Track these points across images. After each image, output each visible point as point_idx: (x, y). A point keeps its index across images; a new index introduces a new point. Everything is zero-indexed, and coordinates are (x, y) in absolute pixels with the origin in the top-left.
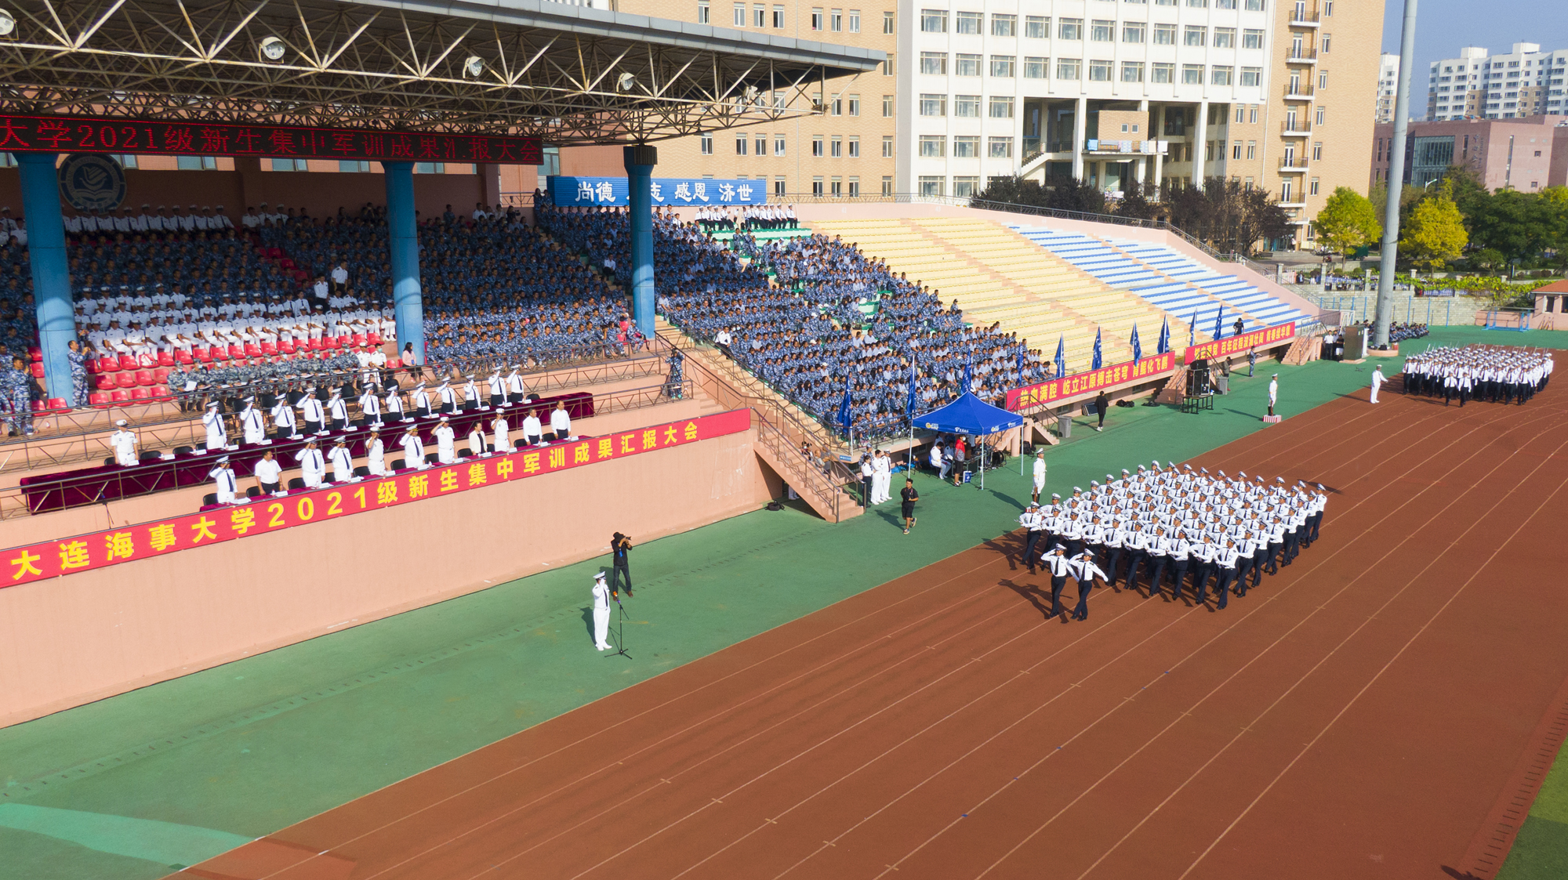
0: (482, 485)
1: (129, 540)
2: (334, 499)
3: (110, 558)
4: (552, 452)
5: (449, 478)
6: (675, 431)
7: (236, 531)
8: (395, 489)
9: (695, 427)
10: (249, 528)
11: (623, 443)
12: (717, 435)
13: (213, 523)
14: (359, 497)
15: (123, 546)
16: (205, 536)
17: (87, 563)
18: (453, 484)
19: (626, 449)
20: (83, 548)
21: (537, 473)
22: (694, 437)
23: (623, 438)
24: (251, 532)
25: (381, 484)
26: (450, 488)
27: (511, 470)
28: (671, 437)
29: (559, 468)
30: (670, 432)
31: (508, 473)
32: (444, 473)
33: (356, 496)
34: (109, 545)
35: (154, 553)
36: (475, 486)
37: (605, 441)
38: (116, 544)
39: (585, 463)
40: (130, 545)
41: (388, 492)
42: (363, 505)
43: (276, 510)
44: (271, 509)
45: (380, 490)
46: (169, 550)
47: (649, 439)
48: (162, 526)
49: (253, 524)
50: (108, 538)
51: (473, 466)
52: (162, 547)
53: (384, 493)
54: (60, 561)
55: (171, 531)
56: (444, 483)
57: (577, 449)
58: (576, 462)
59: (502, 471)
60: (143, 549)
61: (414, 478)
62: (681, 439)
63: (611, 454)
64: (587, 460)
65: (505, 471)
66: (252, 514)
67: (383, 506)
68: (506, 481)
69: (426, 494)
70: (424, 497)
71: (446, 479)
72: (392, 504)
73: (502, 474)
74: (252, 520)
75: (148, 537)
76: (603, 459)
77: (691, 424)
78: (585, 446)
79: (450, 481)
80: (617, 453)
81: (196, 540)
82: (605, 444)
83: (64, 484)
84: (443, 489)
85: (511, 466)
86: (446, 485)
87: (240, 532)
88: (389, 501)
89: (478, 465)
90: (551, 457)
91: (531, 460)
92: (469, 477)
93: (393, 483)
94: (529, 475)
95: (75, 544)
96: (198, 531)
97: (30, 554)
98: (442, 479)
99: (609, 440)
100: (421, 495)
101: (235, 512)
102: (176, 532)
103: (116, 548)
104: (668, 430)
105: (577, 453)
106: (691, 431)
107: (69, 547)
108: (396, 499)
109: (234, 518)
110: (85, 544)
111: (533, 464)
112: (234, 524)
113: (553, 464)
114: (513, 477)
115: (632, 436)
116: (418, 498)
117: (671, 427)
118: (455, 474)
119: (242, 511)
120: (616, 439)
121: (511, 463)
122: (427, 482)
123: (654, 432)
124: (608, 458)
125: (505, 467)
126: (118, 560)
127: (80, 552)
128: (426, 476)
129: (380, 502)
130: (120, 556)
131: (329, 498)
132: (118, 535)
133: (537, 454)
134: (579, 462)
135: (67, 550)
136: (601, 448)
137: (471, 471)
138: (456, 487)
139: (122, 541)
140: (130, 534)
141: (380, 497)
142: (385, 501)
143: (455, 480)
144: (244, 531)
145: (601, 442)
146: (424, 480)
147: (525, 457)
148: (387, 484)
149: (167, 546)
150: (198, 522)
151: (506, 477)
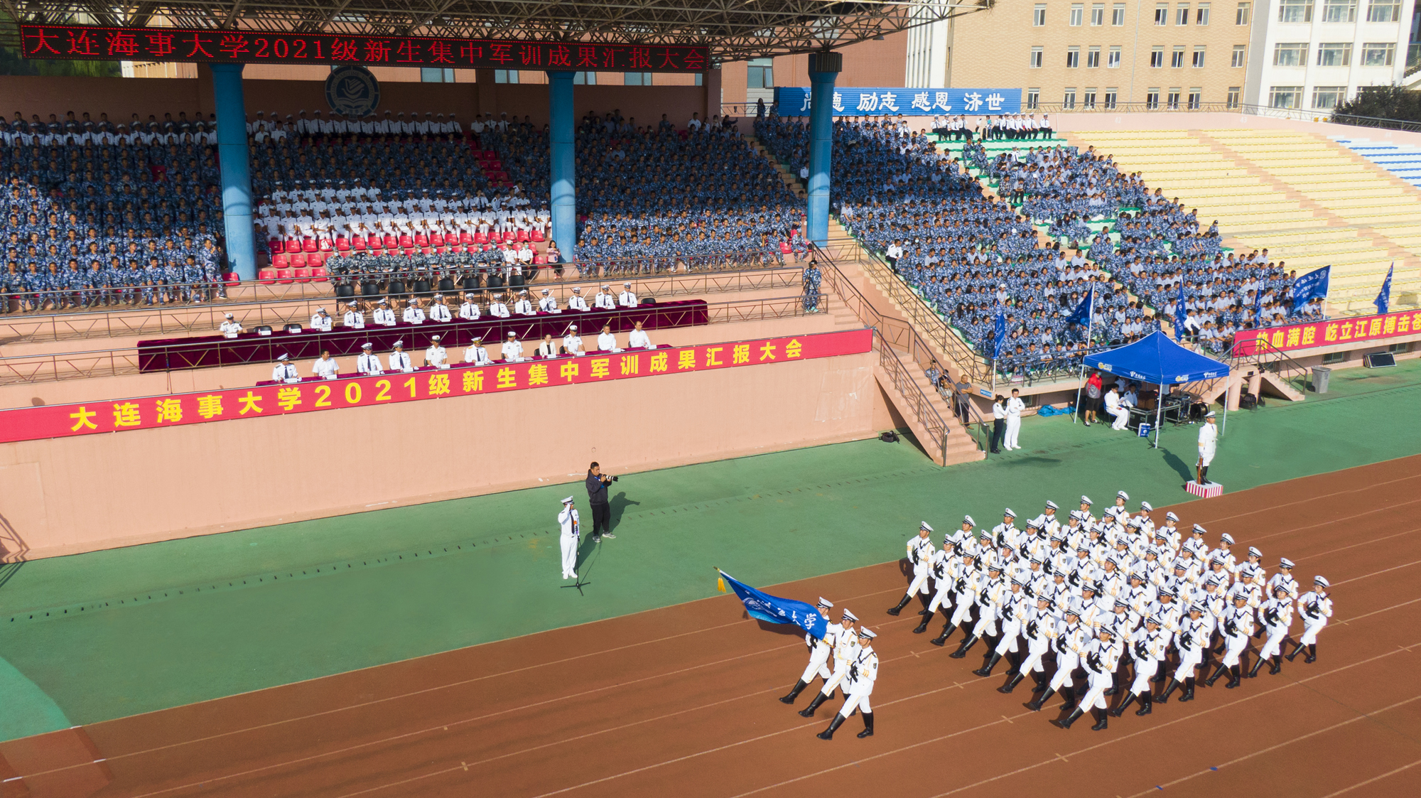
1: (178, 406)
2: (383, 386)
3: (160, 420)
5: (507, 376)
7: (282, 407)
8: (447, 382)
9: (800, 345)
10: (295, 406)
11: (708, 355)
12: (829, 355)
13: (259, 398)
14: (409, 387)
15: (172, 412)
16: (251, 409)
17: (138, 423)
18: (511, 382)
19: (712, 361)
20: (135, 409)
22: (798, 355)
23: (709, 350)
24: (297, 409)
28: (768, 353)
29: (631, 376)
30: (768, 349)
31: (573, 376)
34: (159, 409)
35: (202, 420)
37: (687, 352)
38: (166, 409)
40: (179, 411)
41: (440, 384)
42: (413, 394)
43: (323, 392)
44: (318, 390)
45: (432, 381)
46: (216, 418)
47: (741, 354)
48: (210, 397)
49: (300, 402)
50: (159, 402)
51: (533, 366)
52: (209, 415)
53: (436, 385)
54: (114, 419)
55: (219, 402)
56: (500, 380)
58: (651, 370)
59: (566, 374)
60: (191, 415)
61: (468, 373)
64: (665, 369)
65: (570, 374)
66: (299, 394)
69: (481, 389)
71: (503, 377)
73: (566, 377)
74: (299, 399)
75: (197, 405)
76: (684, 370)
77: (794, 341)
78: (663, 356)
79: (507, 379)
81: (243, 412)
82: (687, 355)
83: (169, 349)
85: (577, 369)
86: (504, 383)
87: (286, 409)
88: (441, 393)
90: (623, 364)
91: (599, 365)
92: (529, 376)
94: (596, 379)
95: (128, 405)
96: (244, 404)
97: (87, 410)
98: (499, 376)
99: (693, 352)
102: (223, 403)
103: (166, 412)
105: (653, 362)
106: (794, 349)
107: (122, 407)
108: (448, 391)
109: (280, 396)
110: (137, 406)
111: (601, 370)
112: (281, 400)
113: (625, 371)
115: (721, 349)
118: (513, 372)
120: (700, 352)
121: (576, 366)
122: (482, 378)
123: (747, 347)
125: (570, 370)
126: (167, 423)
127: (132, 413)
129: (431, 393)
130: (169, 420)
131: (378, 385)
132: (168, 401)
135: (121, 410)
136: (681, 358)
137: (531, 371)
138: (515, 385)
139: (172, 406)
140: (179, 401)
141: (431, 388)
142: (437, 392)
143: (513, 379)
144: (290, 408)
145: (682, 353)
146: (481, 375)
147: (593, 362)
149: (215, 415)
150: (245, 396)
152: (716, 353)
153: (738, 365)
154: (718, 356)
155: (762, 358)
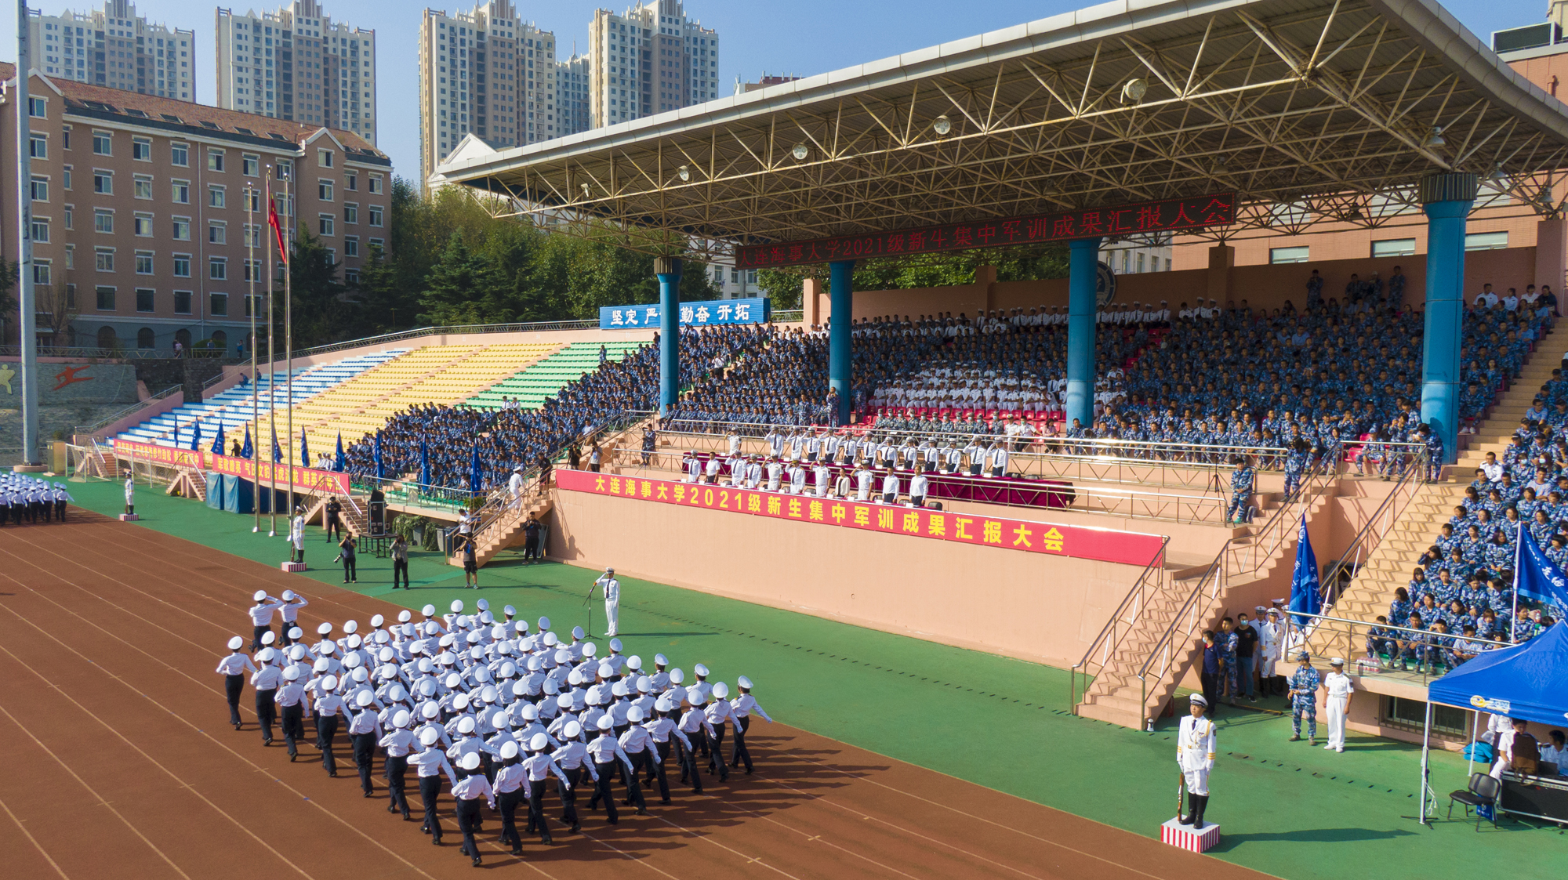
0: (817, 522)
2: (724, 496)
6: (1029, 534)
9: (1062, 537)
11: (958, 525)
12: (1098, 559)
14: (738, 500)
18: (797, 513)
19: (961, 534)
21: (864, 527)
22: (1060, 549)
23: (959, 520)
25: (751, 495)
26: (795, 515)
27: (843, 516)
28: (1023, 539)
29: (887, 531)
30: (1023, 533)
31: (841, 518)
33: (736, 498)
36: (813, 521)
37: (936, 517)
39: (914, 534)
41: (755, 503)
43: (694, 492)
45: (750, 499)
56: (791, 509)
57: (906, 516)
58: (905, 530)
59: (836, 515)
61: (772, 498)
62: (1040, 547)
63: (943, 535)
64: (916, 531)
65: (838, 516)
67: (749, 513)
68: (837, 525)
70: (777, 517)
71: (793, 506)
72: (755, 514)
73: (836, 518)
76: (933, 536)
77: (1053, 532)
78: (915, 516)
79: (796, 509)
80: (951, 536)
82: (937, 520)
84: (790, 515)
85: (844, 513)
86: (793, 513)
90: (880, 516)
91: (861, 513)
92: (810, 510)
93: (758, 497)
94: (858, 526)
98: (790, 505)
99: (942, 517)
100: (776, 513)
104: (1018, 529)
105: (906, 521)
106: (1054, 541)
111: (863, 518)
113: (882, 524)
114: (843, 523)
115: (970, 523)
116: (773, 516)
117: (1023, 528)
118: (799, 504)
120: (949, 519)
122: (780, 504)
123: (998, 527)
124: (940, 537)
125: (838, 511)
131: (721, 494)
134: (908, 530)
136: (932, 523)
137: (811, 506)
138: (800, 516)
141: (750, 504)
143: (799, 510)
145: (932, 516)
146: (778, 501)
148: (754, 496)
151: (838, 521)
152: (966, 524)
153: (988, 544)
154: (968, 529)
155: (1016, 543)
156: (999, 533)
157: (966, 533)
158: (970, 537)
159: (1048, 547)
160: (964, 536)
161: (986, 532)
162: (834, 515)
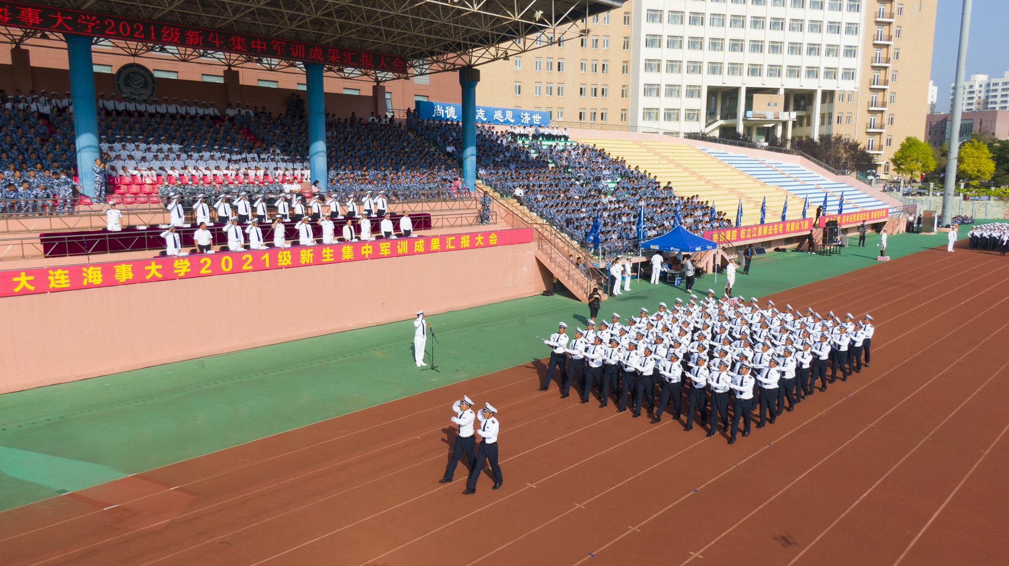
0: (350, 260)
1: (99, 272)
2: (247, 259)
3: (85, 283)
4: (399, 243)
5: (328, 253)
6: (483, 238)
7: (177, 273)
8: (290, 257)
9: (496, 237)
10: (186, 273)
11: (447, 242)
12: (511, 244)
13: (160, 267)
14: (265, 260)
15: (95, 276)
16: (154, 275)
17: (68, 285)
18: (330, 257)
20: (65, 274)
21: (388, 256)
22: (495, 243)
23: (447, 238)
24: (187, 276)
25: (280, 252)
26: (328, 260)
27: (371, 252)
28: (480, 241)
29: (404, 255)
30: (479, 238)
31: (369, 254)
32: (324, 249)
33: (263, 258)
34: (84, 275)
35: (117, 283)
36: (346, 261)
37: (435, 239)
38: (90, 274)
39: (421, 253)
40: (100, 276)
41: (285, 259)
42: (267, 265)
43: (206, 262)
44: (202, 261)
45: (280, 256)
46: (128, 282)
47: (465, 241)
48: (123, 265)
49: (189, 270)
50: (84, 269)
51: (345, 247)
52: (123, 280)
53: (283, 258)
54: (49, 282)
55: (130, 269)
56: (324, 256)
57: (416, 243)
58: (415, 251)
59: (365, 252)
60: (109, 280)
61: (304, 251)
62: (487, 244)
63: (439, 249)
64: (423, 251)
65: (367, 252)
66: (188, 264)
67: (281, 268)
68: (367, 259)
69: (311, 262)
70: (310, 265)
71: (326, 254)
72: (288, 267)
73: (365, 254)
74: (189, 267)
75: (114, 271)
76: (434, 252)
77: (493, 234)
79: (328, 255)
80: (443, 249)
81: (148, 277)
82: (435, 241)
83: (68, 238)
84: (323, 260)
85: (371, 249)
86: (326, 258)
87: (180, 275)
88: (286, 264)
89: (348, 246)
90: (398, 247)
91: (384, 247)
92: (342, 254)
93: (289, 252)
94: (383, 257)
95: (60, 271)
96: (149, 271)
97: (27, 275)
98: (323, 253)
99: (438, 239)
100: (308, 262)
101: (177, 261)
102: (133, 270)
103: (90, 277)
104: (478, 236)
105: (416, 246)
106: (493, 239)
107: (55, 273)
108: (290, 263)
109: (175, 265)
110: (67, 272)
111: (386, 250)
112: (176, 269)
113: (400, 251)
114: (372, 257)
115: (454, 238)
116: (306, 265)
117: (480, 235)
118: (332, 251)
119: (181, 260)
120: (443, 239)
121: (371, 247)
122: (312, 254)
123: (468, 236)
124: (437, 251)
125: (367, 250)
126: (90, 286)
127: (63, 277)
128: (312, 250)
129: (279, 264)
130: (92, 283)
131: (244, 258)
132: (91, 268)
133: (389, 244)
134: (417, 251)
135: (54, 275)
136: (432, 244)
137: (343, 250)
138: (333, 259)
139: (94, 273)
140: (100, 268)
141: (279, 261)
142: (283, 264)
143: (332, 255)
144: (182, 274)
145: (432, 239)
146: (311, 253)
147: (381, 244)
148: (285, 253)
149: (127, 280)
150: (150, 265)
151: (367, 256)
152: (451, 240)
153: (464, 249)
154: (453, 243)
155: (477, 245)
156: (468, 241)
157: (451, 245)
158: (454, 247)
159: (491, 243)
160: (450, 247)
161: (462, 243)
162: (363, 253)
